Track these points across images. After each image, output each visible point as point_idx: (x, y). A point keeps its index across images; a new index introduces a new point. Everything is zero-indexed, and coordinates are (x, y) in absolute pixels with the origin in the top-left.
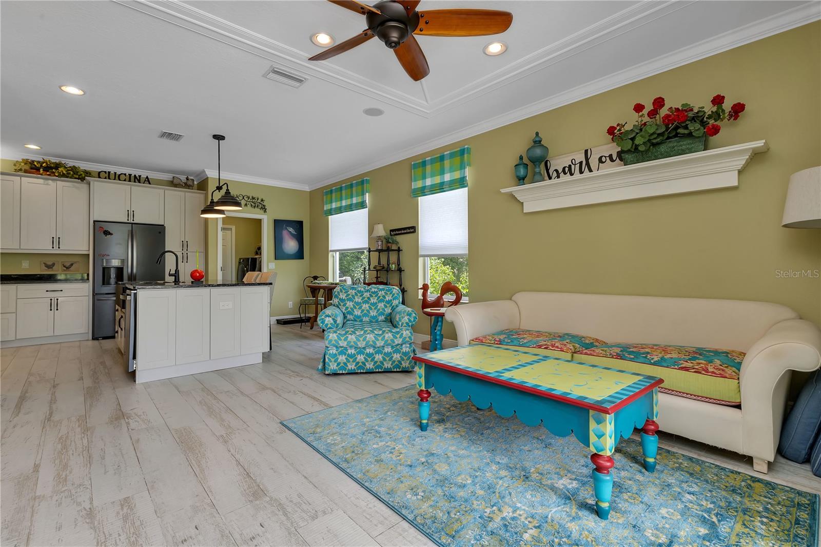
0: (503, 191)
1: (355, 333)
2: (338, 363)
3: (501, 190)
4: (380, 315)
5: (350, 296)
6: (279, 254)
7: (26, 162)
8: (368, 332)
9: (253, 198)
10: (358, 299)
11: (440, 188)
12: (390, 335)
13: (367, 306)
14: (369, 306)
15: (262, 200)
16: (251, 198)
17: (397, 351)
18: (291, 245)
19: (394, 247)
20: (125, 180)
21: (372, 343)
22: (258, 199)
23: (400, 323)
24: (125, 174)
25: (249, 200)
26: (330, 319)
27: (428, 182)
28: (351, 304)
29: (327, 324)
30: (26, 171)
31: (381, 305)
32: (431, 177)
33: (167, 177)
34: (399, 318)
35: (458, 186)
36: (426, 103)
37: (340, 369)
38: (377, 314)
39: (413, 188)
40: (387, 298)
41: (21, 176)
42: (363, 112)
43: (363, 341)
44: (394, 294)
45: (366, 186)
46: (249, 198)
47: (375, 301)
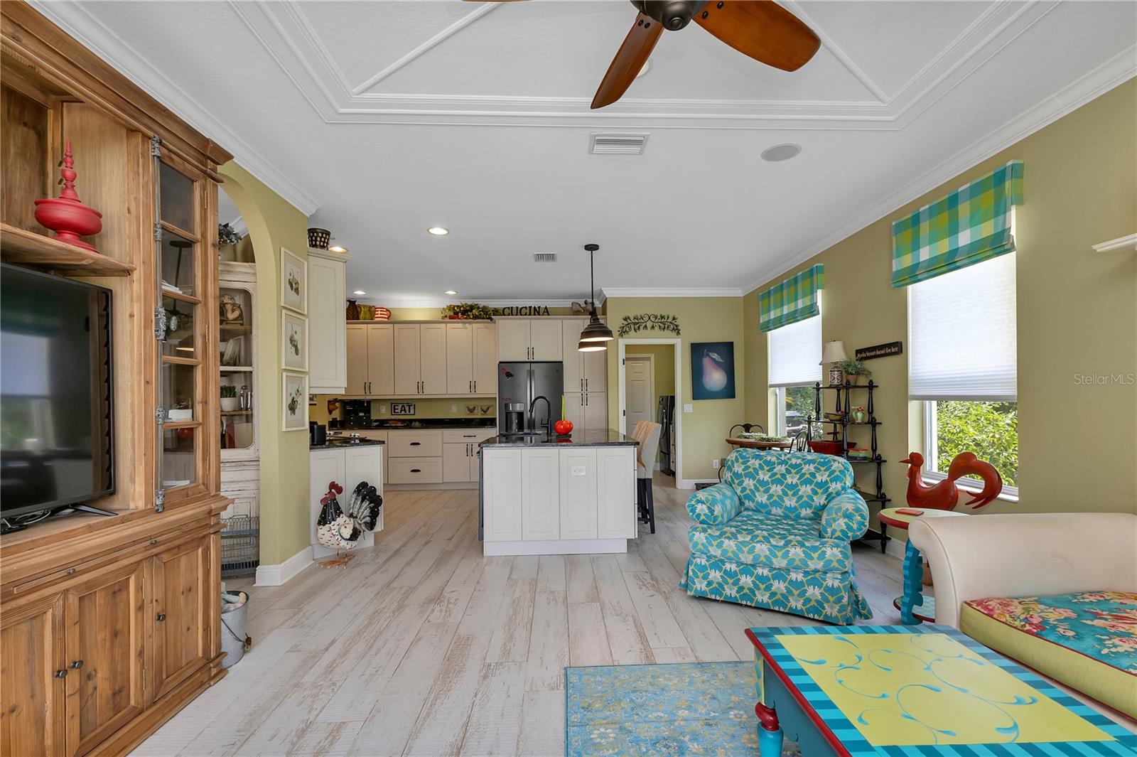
0: (1101, 247)
1: (736, 538)
2: (708, 582)
3: (1095, 247)
4: (802, 506)
5: (751, 470)
6: (699, 392)
7: (451, 308)
8: (758, 539)
9: (662, 317)
10: (764, 476)
11: (949, 263)
12: (799, 550)
13: (779, 488)
14: (782, 490)
15: (674, 319)
16: (659, 317)
17: (815, 583)
18: (715, 378)
19: (863, 381)
20: (526, 315)
21: (764, 560)
22: (668, 318)
23: (829, 530)
24: (526, 308)
25: (657, 321)
26: (704, 506)
27: (925, 254)
28: (751, 482)
29: (699, 514)
30: (451, 318)
31: (806, 490)
32: (930, 244)
33: (567, 303)
34: (826, 520)
35: (990, 253)
36: (878, 104)
37: (712, 592)
38: (797, 505)
39: (894, 270)
40: (819, 478)
41: (446, 323)
42: (762, 156)
43: (748, 553)
44: (834, 471)
45: (818, 278)
46: (656, 317)
47: (795, 481)
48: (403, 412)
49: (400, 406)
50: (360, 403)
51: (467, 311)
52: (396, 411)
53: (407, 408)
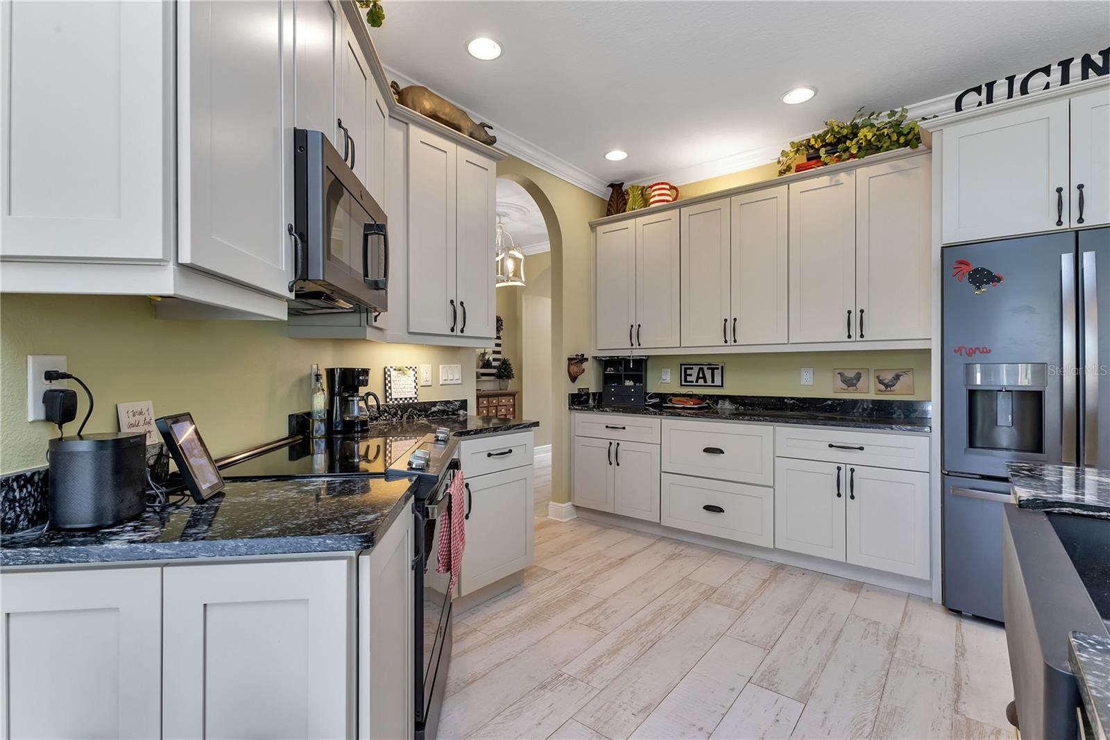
20: (1046, 88)
30: (799, 168)
41: (788, 182)
48: (701, 382)
49: (696, 369)
50: (623, 362)
51: (841, 139)
52: (689, 378)
53: (708, 374)
